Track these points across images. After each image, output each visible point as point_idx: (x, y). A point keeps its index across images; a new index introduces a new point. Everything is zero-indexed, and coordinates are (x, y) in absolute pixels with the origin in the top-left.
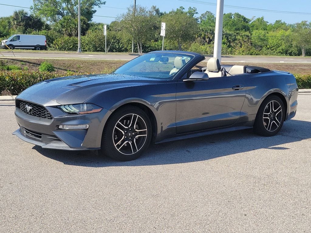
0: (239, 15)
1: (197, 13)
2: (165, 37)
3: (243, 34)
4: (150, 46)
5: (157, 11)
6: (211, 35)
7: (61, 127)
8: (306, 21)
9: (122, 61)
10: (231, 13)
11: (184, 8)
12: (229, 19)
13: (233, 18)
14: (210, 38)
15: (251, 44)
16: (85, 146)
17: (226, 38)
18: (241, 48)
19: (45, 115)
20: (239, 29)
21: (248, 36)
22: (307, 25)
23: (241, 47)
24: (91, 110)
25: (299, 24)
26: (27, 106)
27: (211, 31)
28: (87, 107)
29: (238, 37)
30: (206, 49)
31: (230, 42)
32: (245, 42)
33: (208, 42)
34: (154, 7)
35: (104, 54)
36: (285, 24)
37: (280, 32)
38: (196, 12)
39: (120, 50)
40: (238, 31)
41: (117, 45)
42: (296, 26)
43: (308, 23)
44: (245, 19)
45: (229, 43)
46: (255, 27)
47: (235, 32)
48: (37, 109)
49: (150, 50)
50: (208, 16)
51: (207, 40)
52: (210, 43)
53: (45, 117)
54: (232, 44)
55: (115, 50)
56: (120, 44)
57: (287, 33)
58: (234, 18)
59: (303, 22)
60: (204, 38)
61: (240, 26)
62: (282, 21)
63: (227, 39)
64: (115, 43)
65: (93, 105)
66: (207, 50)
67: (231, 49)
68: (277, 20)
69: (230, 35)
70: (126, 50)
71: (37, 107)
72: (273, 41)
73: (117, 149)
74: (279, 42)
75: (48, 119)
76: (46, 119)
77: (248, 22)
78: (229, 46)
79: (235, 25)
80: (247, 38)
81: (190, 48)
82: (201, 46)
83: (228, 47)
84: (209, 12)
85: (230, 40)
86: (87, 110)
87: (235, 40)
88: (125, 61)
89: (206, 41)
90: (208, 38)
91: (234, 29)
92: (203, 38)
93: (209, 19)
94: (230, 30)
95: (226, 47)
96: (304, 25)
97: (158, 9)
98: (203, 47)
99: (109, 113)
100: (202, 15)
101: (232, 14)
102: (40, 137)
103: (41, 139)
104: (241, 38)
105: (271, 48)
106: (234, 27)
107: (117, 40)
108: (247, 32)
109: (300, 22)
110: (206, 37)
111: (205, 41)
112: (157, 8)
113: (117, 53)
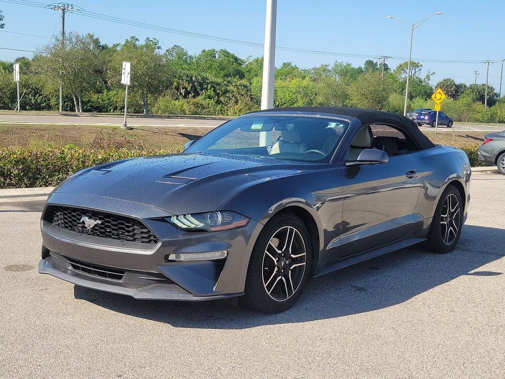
0: (227, 52)
1: (159, 48)
2: (129, 87)
3: (238, 83)
4: (89, 101)
5: (96, 42)
6: (189, 84)
7: (172, 257)
8: (328, 66)
9: (56, 126)
10: (214, 50)
11: (137, 39)
12: (212, 58)
13: (217, 58)
14: (186, 89)
15: (252, 98)
16: (221, 290)
17: (212, 89)
18: (237, 104)
19: (134, 235)
20: (229, 74)
21: (245, 86)
22: (329, 71)
23: (236, 102)
24: (230, 223)
25: (318, 69)
26: (85, 219)
27: (187, 77)
28: (223, 217)
29: (231, 88)
30: (182, 107)
31: (218, 94)
32: (242, 95)
33: (183, 95)
34: (91, 37)
35: (16, 113)
36: (296, 68)
37: (294, 82)
38: (158, 45)
39: (38, 107)
40: (229, 79)
41: (33, 98)
42: (313, 71)
43: (330, 68)
44: (236, 59)
45: (218, 97)
46: (253, 73)
47: (225, 80)
48: (113, 225)
49: (90, 106)
50: (177, 53)
51: (183, 91)
52: (187, 96)
53: (134, 240)
54: (222, 99)
55: (30, 106)
56: (37, 96)
57: (305, 83)
58: (220, 57)
59: (322, 66)
60: (177, 89)
61: (231, 70)
62: (293, 64)
63: (214, 91)
64: (28, 95)
65: (232, 213)
66: (185, 107)
67: (222, 107)
68: (286, 62)
69: (218, 84)
70: (49, 108)
71: (113, 220)
72: (284, 94)
73: (267, 292)
74: (294, 96)
75: (142, 242)
76: (137, 243)
77: (241, 65)
78: (218, 102)
79: (222, 69)
80: (245, 89)
81: (156, 105)
82: (173, 102)
83: (216, 102)
84: (178, 47)
85: (219, 93)
86: (223, 224)
87: (226, 92)
88: (63, 125)
89: (181, 94)
90: (183, 89)
91: (222, 75)
92: (175, 88)
93: (180, 58)
94: (216, 76)
95: (214, 103)
96: (324, 70)
97: (97, 39)
98: (176, 102)
99: (259, 227)
100: (167, 51)
101: (216, 50)
102: (120, 278)
103: (121, 281)
104: (235, 90)
105: (281, 105)
106: (223, 73)
107: (32, 89)
108: (244, 80)
109: (318, 66)
110: (181, 86)
111: (179, 94)
112: (95, 37)
113: (34, 112)
